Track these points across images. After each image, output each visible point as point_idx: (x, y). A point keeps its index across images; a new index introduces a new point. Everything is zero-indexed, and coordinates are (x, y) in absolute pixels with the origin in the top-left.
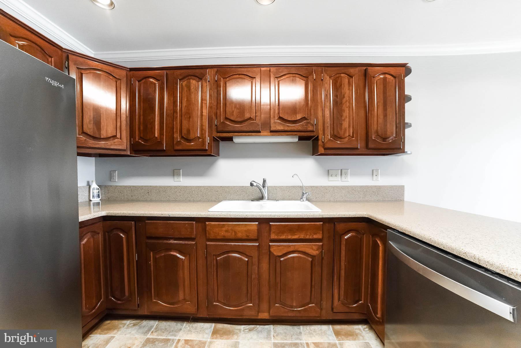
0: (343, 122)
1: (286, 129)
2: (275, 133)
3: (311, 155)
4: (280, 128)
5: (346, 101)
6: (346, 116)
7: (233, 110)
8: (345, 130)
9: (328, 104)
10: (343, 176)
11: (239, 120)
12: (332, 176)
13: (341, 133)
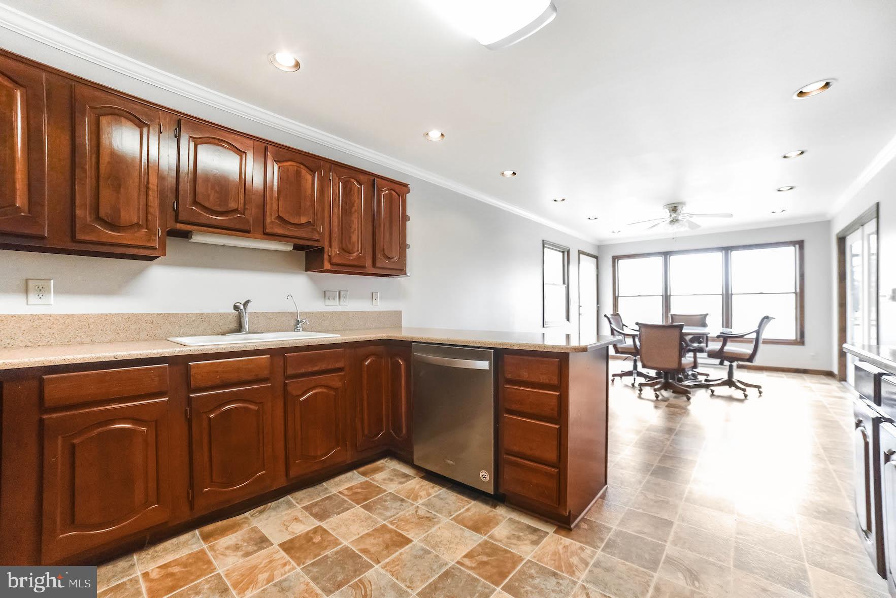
0: (352, 235)
1: (287, 233)
2: (270, 237)
3: (304, 270)
4: (280, 231)
5: (356, 211)
6: (355, 229)
7: (209, 192)
8: (354, 244)
9: (336, 211)
10: (342, 299)
11: (219, 210)
12: (329, 299)
13: (350, 247)
